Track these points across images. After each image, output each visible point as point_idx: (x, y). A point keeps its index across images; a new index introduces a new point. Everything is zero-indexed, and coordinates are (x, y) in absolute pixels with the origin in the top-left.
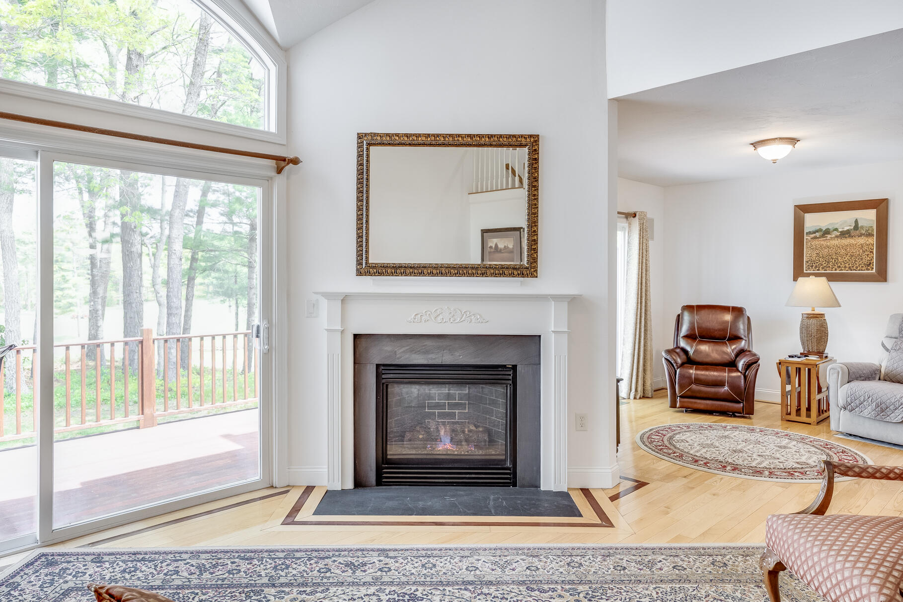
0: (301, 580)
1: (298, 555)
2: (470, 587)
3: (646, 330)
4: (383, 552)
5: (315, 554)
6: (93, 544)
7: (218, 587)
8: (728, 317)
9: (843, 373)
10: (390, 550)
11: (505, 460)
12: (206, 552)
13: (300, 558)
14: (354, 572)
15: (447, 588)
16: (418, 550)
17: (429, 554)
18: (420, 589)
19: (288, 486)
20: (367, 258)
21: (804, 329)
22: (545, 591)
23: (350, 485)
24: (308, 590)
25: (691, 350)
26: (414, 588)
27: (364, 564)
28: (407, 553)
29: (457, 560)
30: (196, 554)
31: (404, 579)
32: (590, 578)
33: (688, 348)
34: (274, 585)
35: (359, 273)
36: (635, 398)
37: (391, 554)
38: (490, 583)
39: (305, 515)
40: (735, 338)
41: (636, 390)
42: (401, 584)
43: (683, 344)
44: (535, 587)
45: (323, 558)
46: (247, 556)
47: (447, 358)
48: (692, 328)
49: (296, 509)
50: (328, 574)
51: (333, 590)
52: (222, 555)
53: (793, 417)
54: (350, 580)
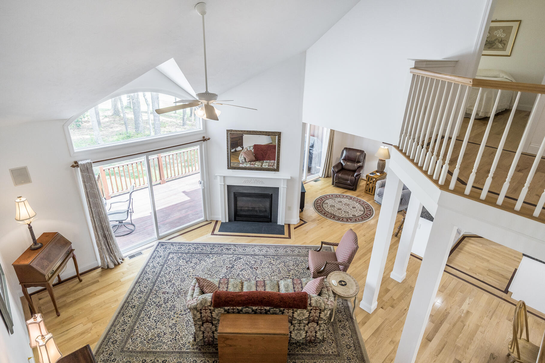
0: (217, 253)
1: (216, 245)
2: (252, 256)
3: (330, 155)
4: (235, 245)
5: (219, 245)
6: (169, 239)
7: (200, 254)
8: (358, 154)
9: (380, 184)
10: (236, 245)
11: (269, 216)
12: (196, 244)
13: (216, 246)
14: (228, 251)
15: (248, 256)
16: (243, 245)
17: (245, 246)
18: (242, 256)
19: (211, 220)
20: (230, 165)
21: (379, 164)
22: (268, 258)
23: (227, 221)
24: (219, 255)
25: (344, 164)
26: (240, 256)
27: (230, 249)
28: (240, 246)
29: (251, 248)
30: (193, 244)
31: (239, 253)
32: (279, 254)
33: (343, 164)
34: (211, 254)
35: (228, 168)
36: (324, 177)
37: (237, 246)
38: (257, 255)
39: (216, 232)
40: (359, 162)
41: (325, 175)
42: (238, 255)
43: (342, 162)
44: (266, 256)
45: (221, 247)
46: (205, 245)
47: (253, 192)
48: (345, 157)
49: (214, 230)
50: (222, 251)
51: (224, 255)
52: (198, 245)
53: (368, 192)
54: (227, 253)
